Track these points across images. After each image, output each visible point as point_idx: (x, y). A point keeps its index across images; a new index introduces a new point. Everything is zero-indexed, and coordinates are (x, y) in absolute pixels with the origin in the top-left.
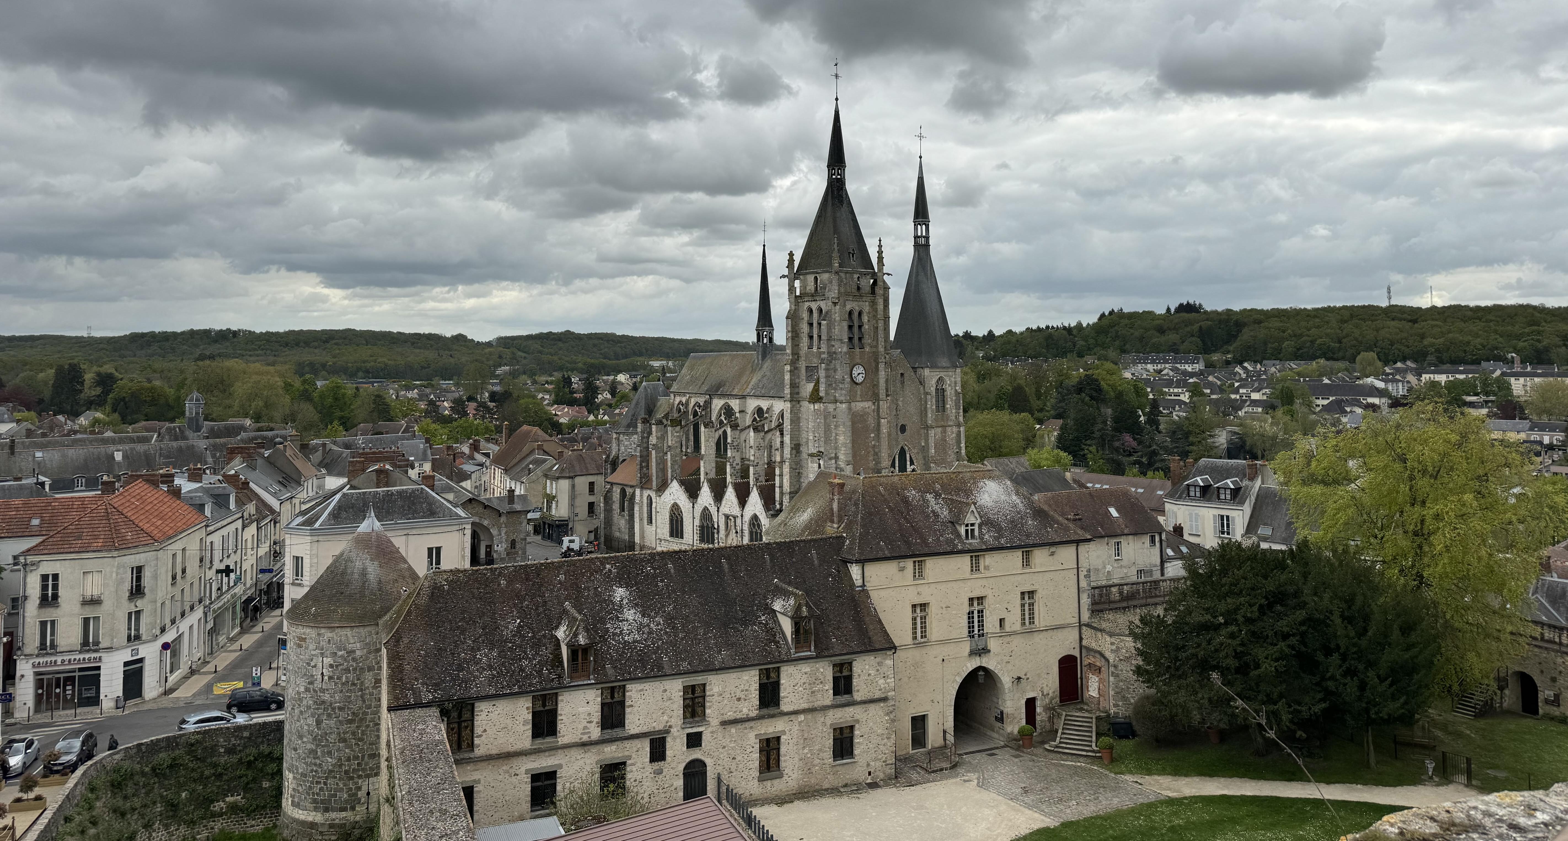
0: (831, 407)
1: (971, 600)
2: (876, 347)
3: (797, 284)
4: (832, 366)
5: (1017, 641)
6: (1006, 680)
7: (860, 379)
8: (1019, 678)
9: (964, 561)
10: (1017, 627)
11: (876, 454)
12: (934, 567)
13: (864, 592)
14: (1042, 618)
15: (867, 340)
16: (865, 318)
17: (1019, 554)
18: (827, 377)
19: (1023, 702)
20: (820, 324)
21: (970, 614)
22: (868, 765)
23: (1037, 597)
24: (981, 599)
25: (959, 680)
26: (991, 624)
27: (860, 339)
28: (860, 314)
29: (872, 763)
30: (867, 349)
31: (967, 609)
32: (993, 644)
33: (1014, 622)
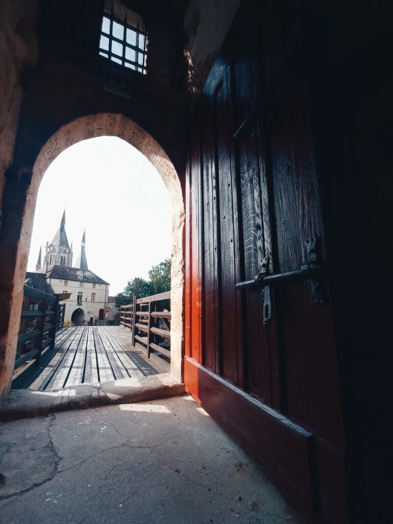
1: (79, 292)
3: (48, 249)
5: (89, 304)
6: (86, 312)
8: (89, 312)
9: (78, 283)
10: (90, 301)
12: (70, 283)
13: (50, 285)
14: (96, 300)
17: (92, 284)
19: (90, 318)
21: (78, 296)
23: (96, 295)
24: (82, 293)
25: (74, 310)
26: (83, 299)
28: (65, 258)
31: (78, 294)
32: (83, 303)
33: (89, 299)
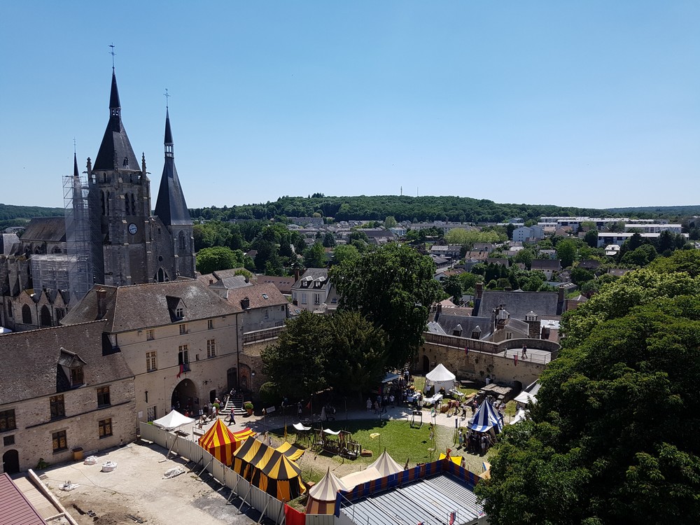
0: (116, 247)
1: (181, 347)
2: (143, 214)
3: (94, 177)
4: (116, 224)
5: (205, 365)
6: (199, 384)
7: (134, 231)
8: (206, 382)
9: (176, 328)
10: (206, 358)
11: (145, 272)
12: (159, 332)
13: (117, 349)
14: (218, 352)
15: (137, 210)
16: (136, 198)
17: (206, 322)
18: (113, 231)
19: (209, 393)
20: (108, 200)
21: (180, 354)
22: (121, 436)
23: (216, 342)
24: (186, 346)
25: (174, 387)
26: (191, 358)
27: (133, 209)
28: (132, 195)
29: (123, 435)
30: (138, 215)
31: (178, 352)
32: (192, 367)
33: (204, 354)
